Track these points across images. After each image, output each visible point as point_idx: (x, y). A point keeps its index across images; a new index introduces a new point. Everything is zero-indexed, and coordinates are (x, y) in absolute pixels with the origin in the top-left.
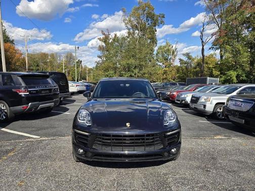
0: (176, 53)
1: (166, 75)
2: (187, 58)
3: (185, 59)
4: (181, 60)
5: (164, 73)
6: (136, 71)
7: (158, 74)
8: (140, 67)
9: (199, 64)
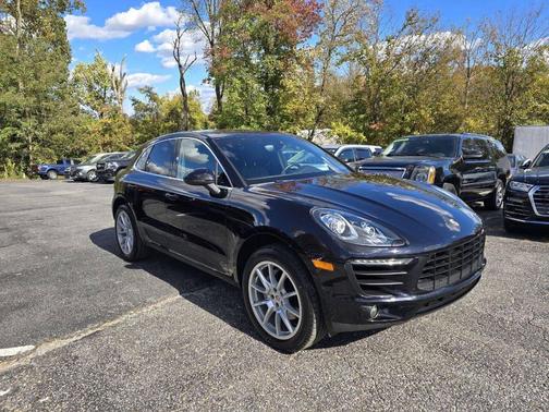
0: (123, 85)
1: (110, 136)
2: (148, 99)
3: (144, 100)
4: (135, 102)
5: (106, 130)
6: (29, 123)
7: (89, 133)
8: (39, 114)
9: (173, 114)
